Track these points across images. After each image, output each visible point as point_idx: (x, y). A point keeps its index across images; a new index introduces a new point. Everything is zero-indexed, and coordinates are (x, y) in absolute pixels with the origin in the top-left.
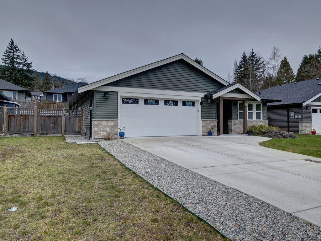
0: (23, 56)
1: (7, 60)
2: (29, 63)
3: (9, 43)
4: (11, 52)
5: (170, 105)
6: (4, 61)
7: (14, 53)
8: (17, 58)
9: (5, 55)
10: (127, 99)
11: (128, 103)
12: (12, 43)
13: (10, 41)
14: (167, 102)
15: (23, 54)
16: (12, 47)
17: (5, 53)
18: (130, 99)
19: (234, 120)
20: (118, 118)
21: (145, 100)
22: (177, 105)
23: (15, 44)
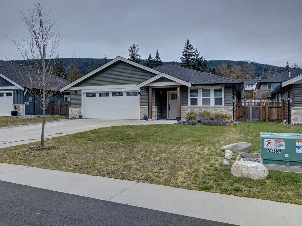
0: (196, 52)
1: (184, 59)
2: (200, 57)
3: (186, 44)
4: (187, 51)
5: (117, 96)
6: (182, 59)
7: (190, 51)
8: (191, 55)
9: (183, 54)
10: (89, 94)
11: (89, 96)
12: (188, 42)
13: (186, 42)
14: (114, 94)
15: (196, 51)
16: (188, 46)
17: (183, 53)
18: (90, 94)
19: (183, 106)
20: (81, 106)
21: (99, 93)
22: (122, 95)
23: (190, 44)
